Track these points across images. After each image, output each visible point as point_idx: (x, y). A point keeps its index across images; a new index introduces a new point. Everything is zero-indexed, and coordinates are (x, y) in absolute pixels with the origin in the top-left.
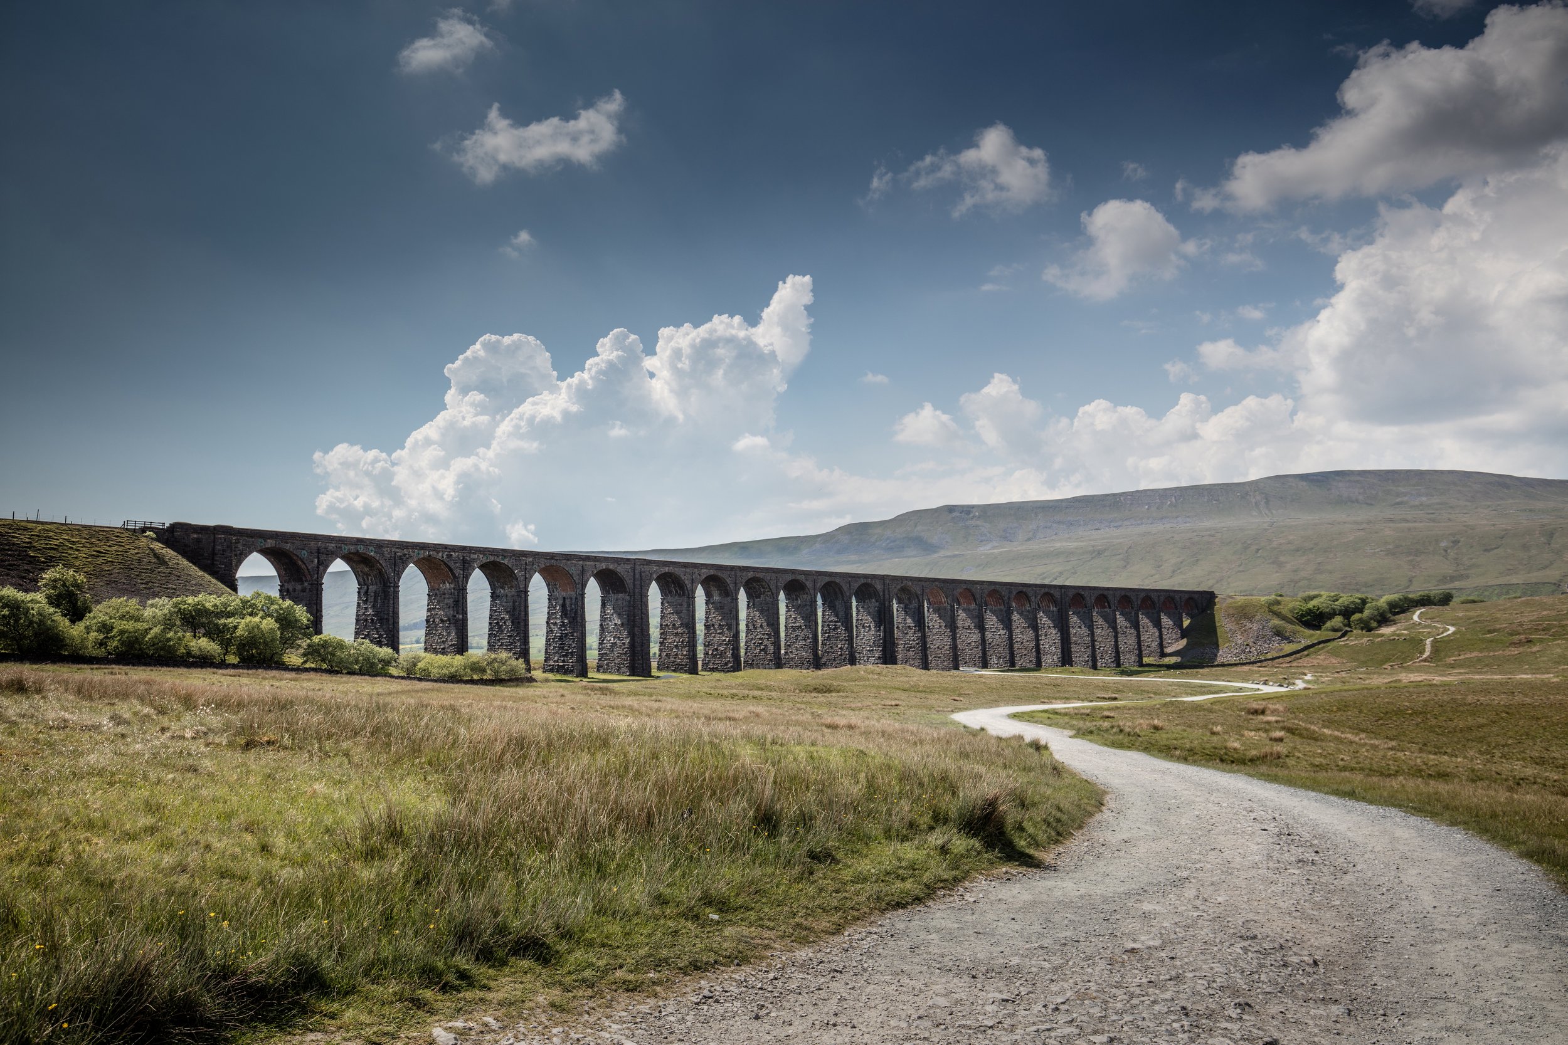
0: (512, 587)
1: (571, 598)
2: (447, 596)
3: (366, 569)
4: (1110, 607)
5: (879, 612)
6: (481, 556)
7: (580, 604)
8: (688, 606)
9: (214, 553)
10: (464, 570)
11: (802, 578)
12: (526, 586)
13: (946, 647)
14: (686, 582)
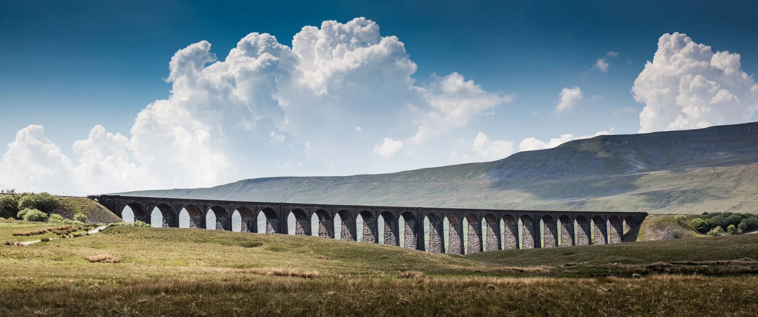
0: (225, 217)
1: (251, 221)
2: (198, 221)
3: (166, 210)
4: (570, 223)
5: (415, 227)
6: (212, 204)
7: (255, 224)
8: (308, 224)
9: (114, 206)
10: (204, 210)
11: (369, 210)
12: (231, 216)
13: (458, 245)
14: (307, 213)
